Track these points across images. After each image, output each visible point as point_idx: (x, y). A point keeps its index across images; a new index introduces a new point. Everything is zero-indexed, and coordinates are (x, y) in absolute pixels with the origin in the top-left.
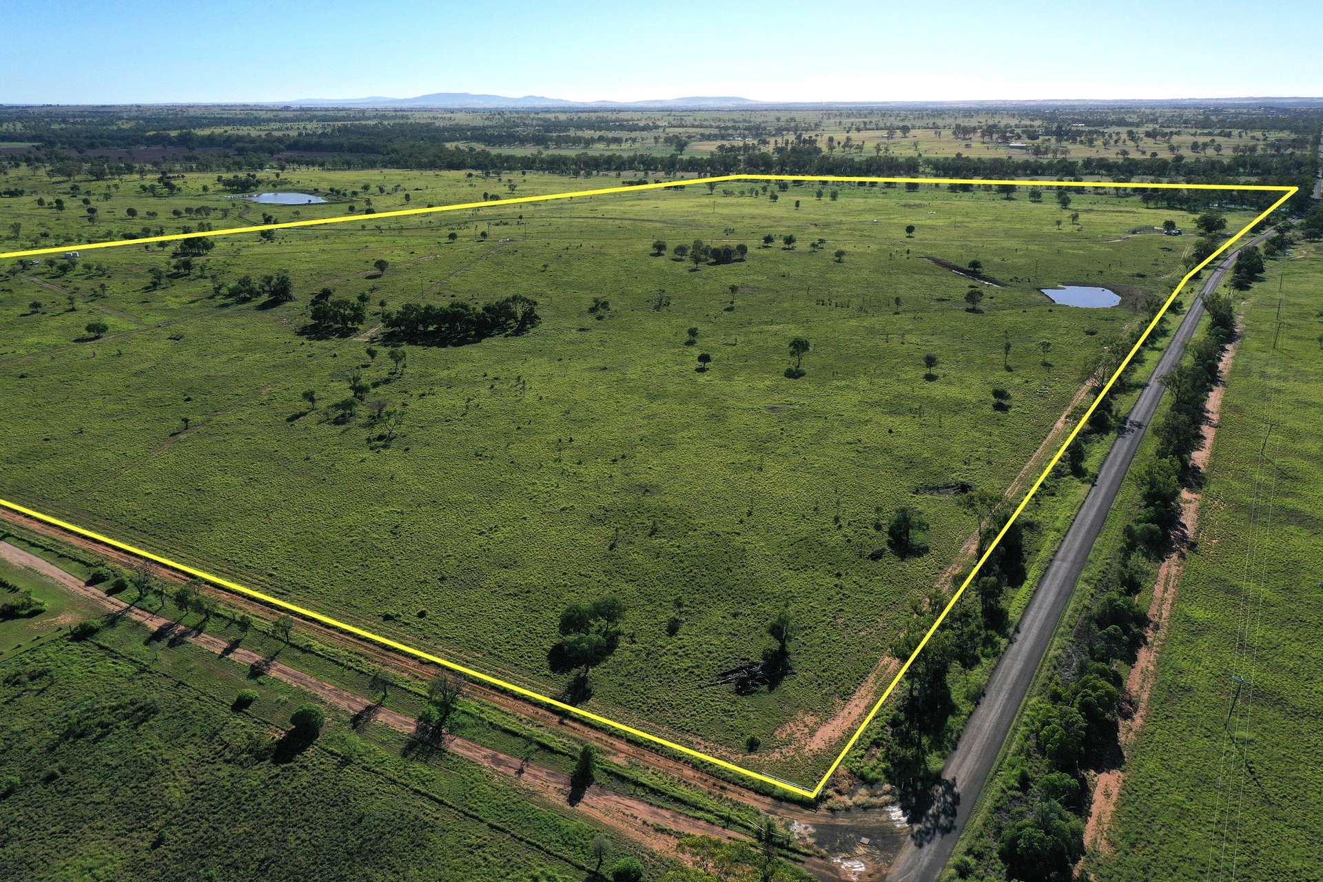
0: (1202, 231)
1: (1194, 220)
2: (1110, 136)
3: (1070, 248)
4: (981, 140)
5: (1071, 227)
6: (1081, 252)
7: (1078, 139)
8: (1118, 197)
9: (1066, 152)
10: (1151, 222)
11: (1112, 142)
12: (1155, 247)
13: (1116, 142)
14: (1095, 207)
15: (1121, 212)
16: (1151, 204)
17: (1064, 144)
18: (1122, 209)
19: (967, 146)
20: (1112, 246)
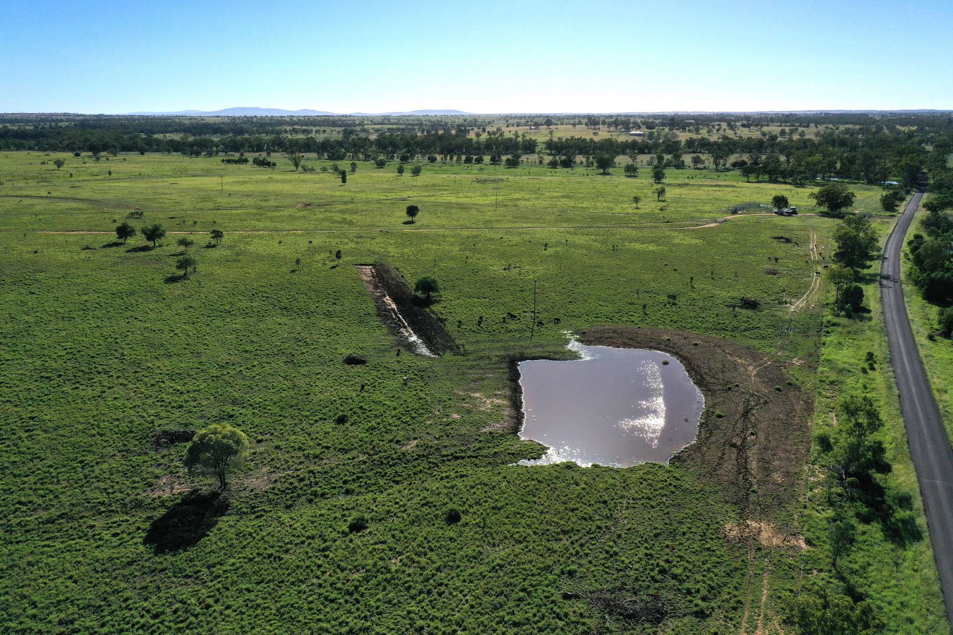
0: (824, 209)
1: (812, 194)
2: (713, 126)
3: (637, 240)
4: (608, 130)
5: (653, 205)
6: (652, 247)
7: (687, 128)
8: (717, 170)
9: (676, 136)
10: (755, 198)
11: (715, 131)
12: (765, 236)
13: (718, 130)
14: (692, 182)
15: (719, 186)
16: (752, 178)
17: (675, 131)
18: (720, 183)
19: (595, 134)
20: (703, 235)
